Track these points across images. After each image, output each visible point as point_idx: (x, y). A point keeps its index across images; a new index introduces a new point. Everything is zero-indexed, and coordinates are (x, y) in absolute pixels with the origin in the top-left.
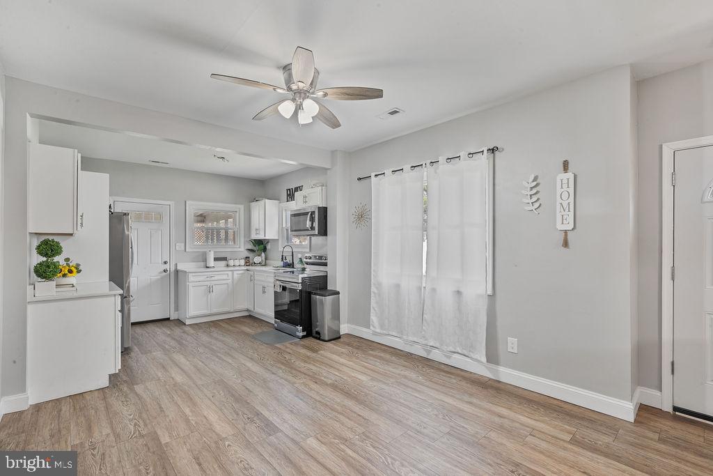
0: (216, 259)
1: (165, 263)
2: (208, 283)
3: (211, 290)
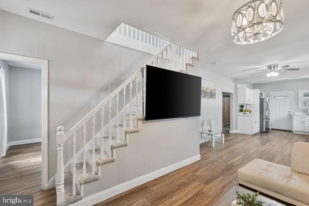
1: (289, 112)
2: (303, 120)
3: (304, 123)
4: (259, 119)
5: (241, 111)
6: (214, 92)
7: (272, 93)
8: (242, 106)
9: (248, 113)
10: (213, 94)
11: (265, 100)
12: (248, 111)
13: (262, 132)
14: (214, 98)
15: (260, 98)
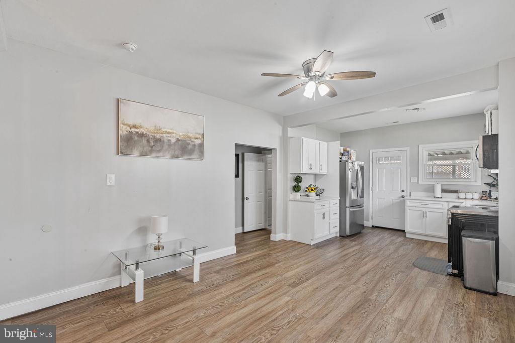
0: (444, 191)
1: (403, 191)
2: (423, 210)
3: (425, 216)
4: (339, 208)
5: (296, 189)
6: (198, 142)
7: (374, 151)
8: (298, 179)
9: (313, 194)
10: (190, 147)
11: (350, 165)
12: (312, 190)
13: (343, 237)
14: (195, 156)
15: (340, 161)
